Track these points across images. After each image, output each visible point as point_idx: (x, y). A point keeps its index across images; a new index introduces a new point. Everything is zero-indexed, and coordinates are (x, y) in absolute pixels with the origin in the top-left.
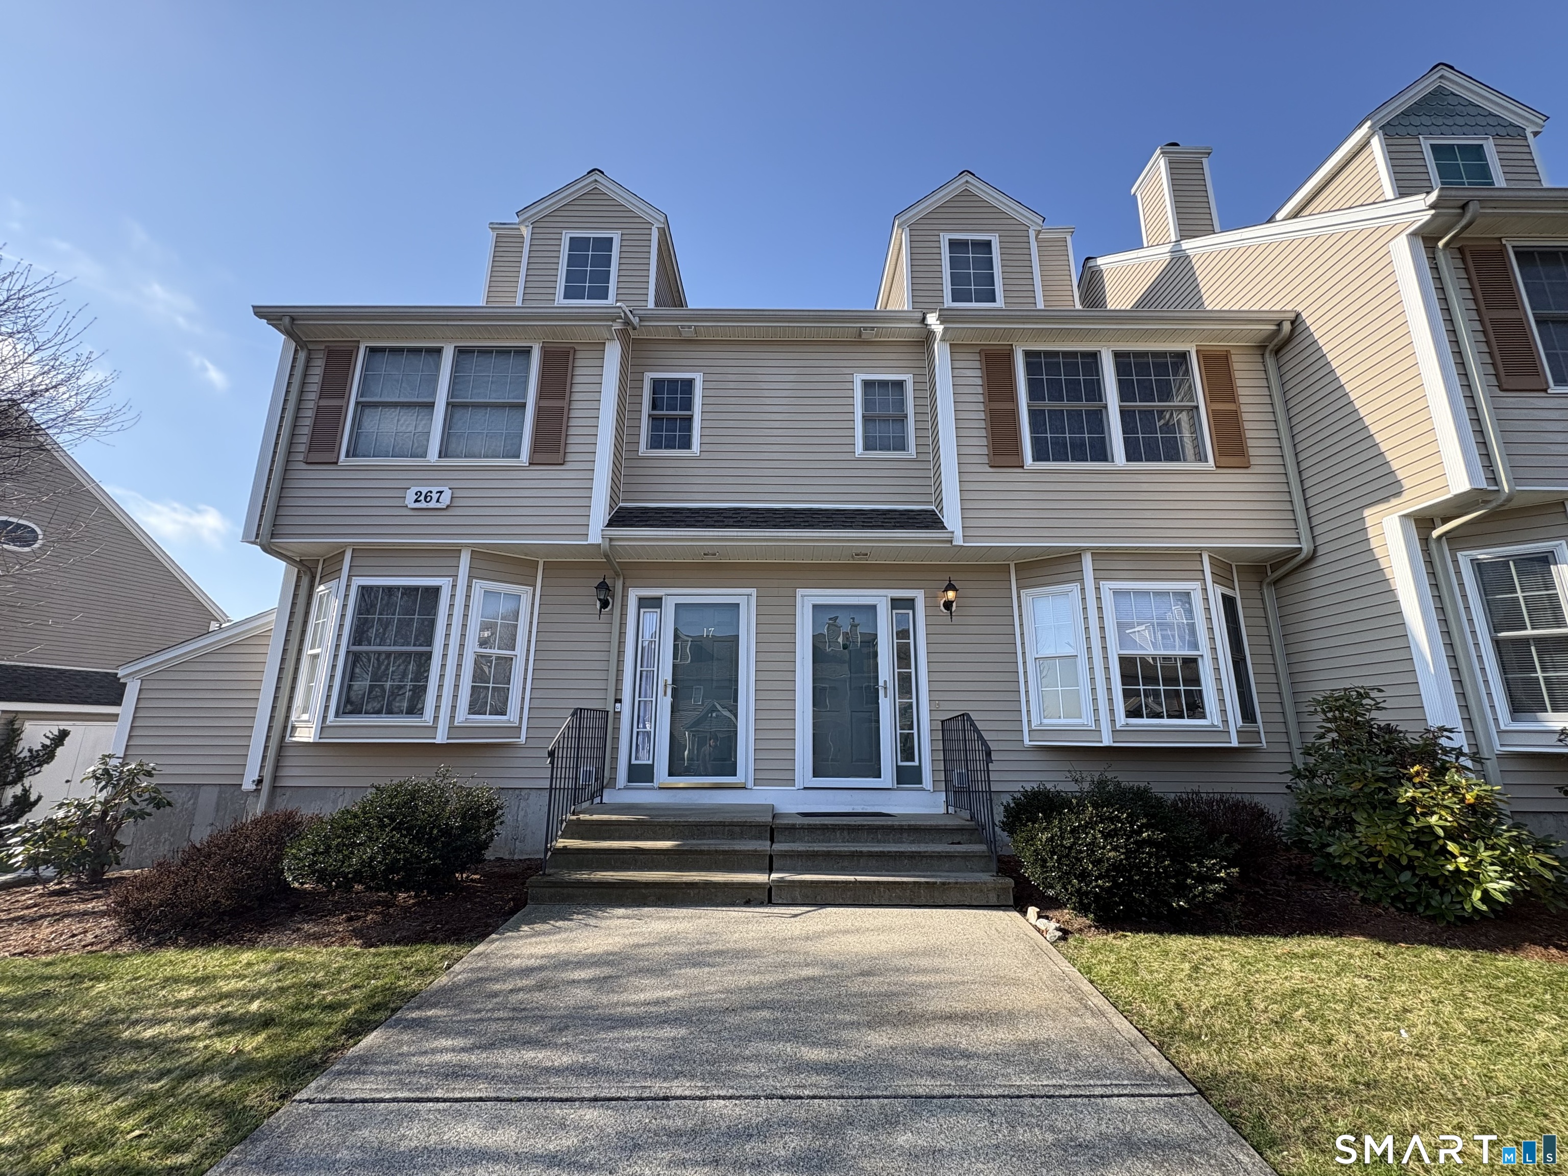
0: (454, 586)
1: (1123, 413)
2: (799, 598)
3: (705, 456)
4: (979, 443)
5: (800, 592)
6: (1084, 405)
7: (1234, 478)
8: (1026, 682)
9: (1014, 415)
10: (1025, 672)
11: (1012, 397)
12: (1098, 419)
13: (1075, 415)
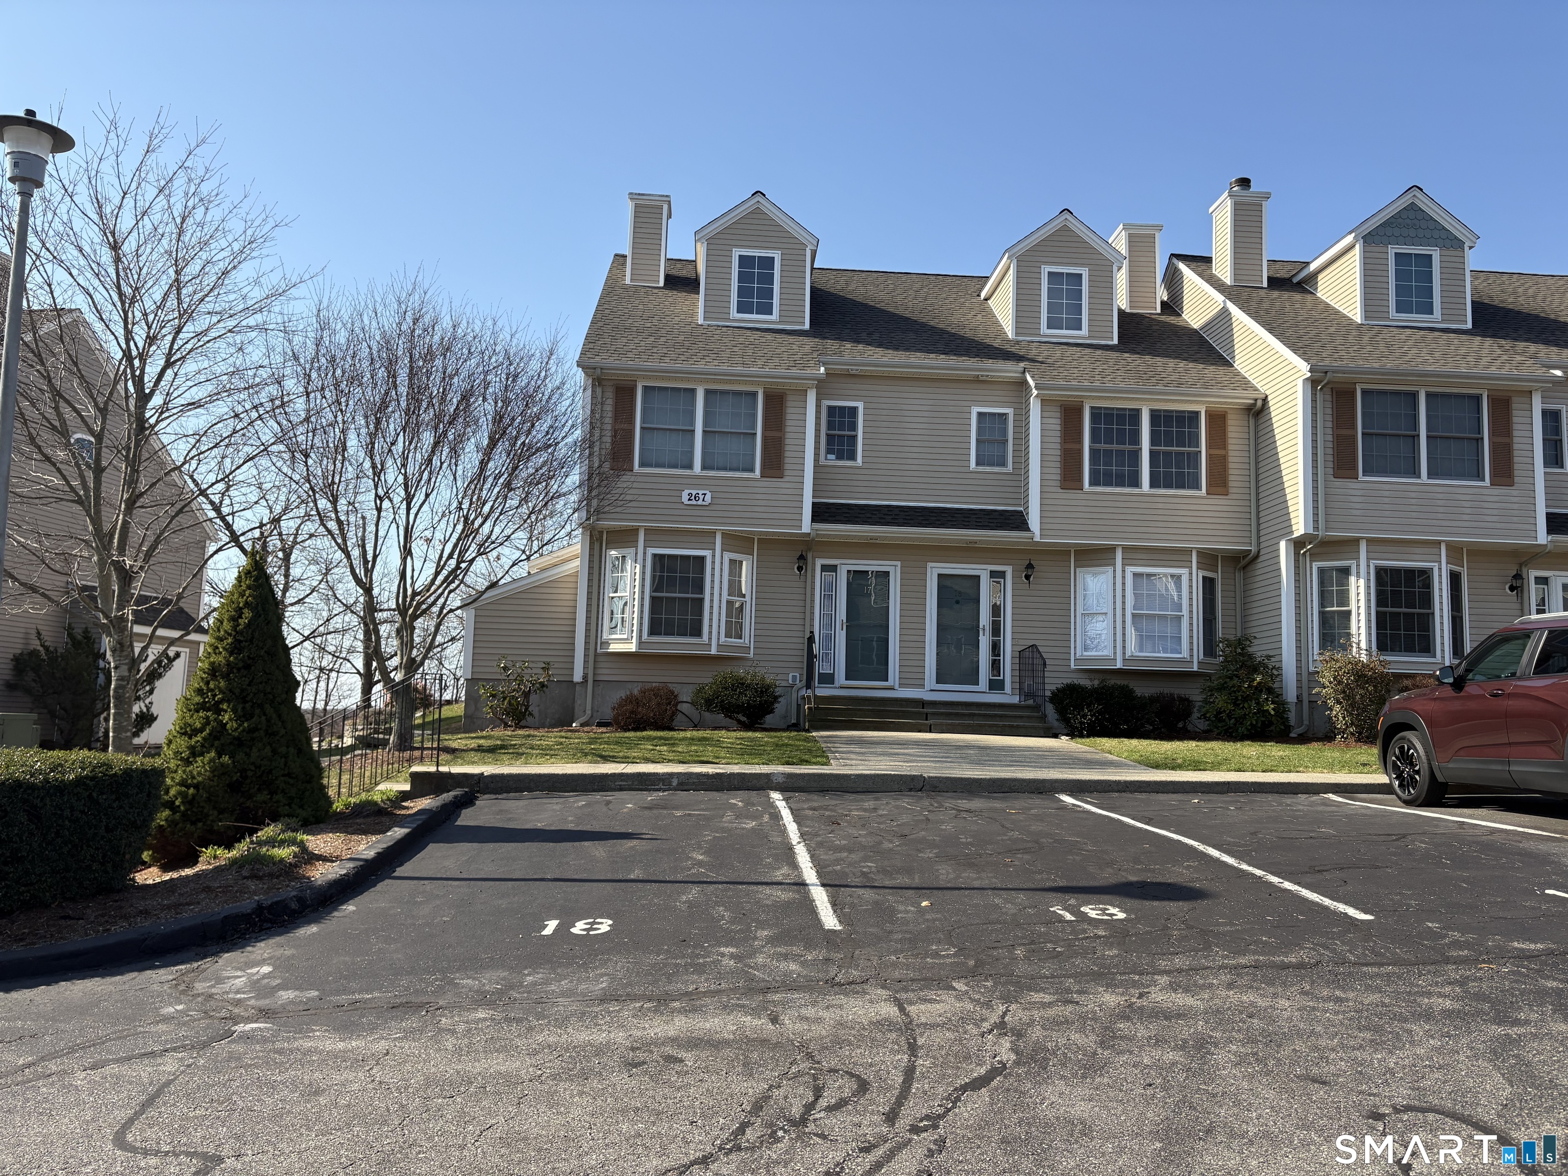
0: (714, 556)
1: (1152, 453)
2: (929, 570)
3: (866, 466)
4: (1055, 473)
5: (930, 565)
6: (1127, 447)
7: (1219, 503)
8: (1075, 629)
9: (1080, 452)
10: (1075, 622)
11: (1080, 441)
12: (1135, 456)
13: (1121, 453)
